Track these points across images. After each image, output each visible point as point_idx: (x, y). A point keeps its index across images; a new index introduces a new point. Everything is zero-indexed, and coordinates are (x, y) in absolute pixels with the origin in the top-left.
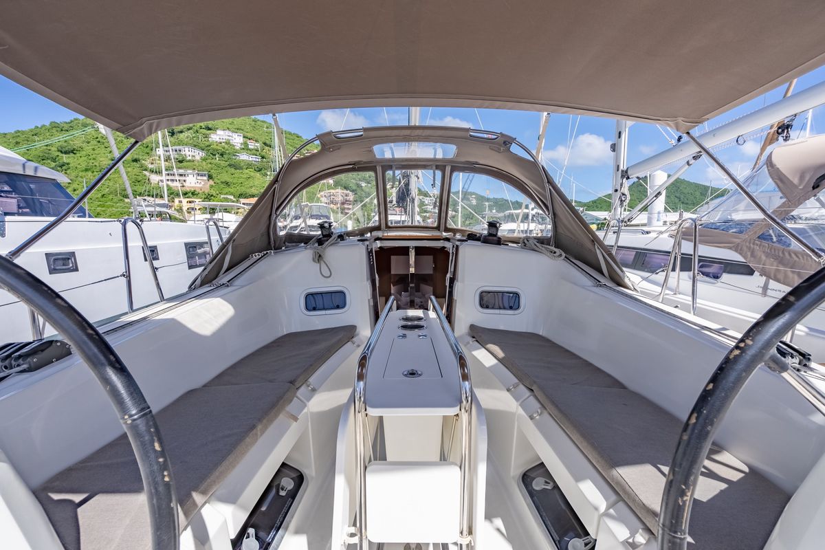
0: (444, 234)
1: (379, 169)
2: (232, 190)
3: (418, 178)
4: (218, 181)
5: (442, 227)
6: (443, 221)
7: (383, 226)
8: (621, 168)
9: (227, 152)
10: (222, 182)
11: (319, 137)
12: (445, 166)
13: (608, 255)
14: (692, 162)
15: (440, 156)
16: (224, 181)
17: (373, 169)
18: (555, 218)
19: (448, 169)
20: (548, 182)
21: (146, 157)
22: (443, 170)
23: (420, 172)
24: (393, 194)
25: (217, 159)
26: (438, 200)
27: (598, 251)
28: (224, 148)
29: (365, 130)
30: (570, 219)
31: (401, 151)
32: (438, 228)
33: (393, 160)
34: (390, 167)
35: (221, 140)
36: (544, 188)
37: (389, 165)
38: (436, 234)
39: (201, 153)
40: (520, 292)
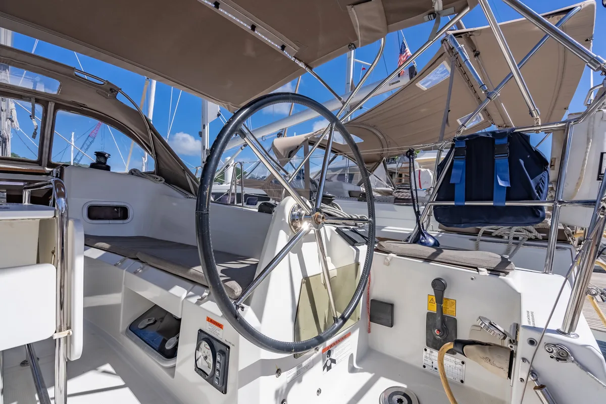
0: (47, 169)
5: (45, 161)
6: (45, 155)
8: (206, 148)
12: (47, 102)
13: (194, 179)
14: (244, 147)
15: (41, 88)
18: (157, 156)
19: (51, 106)
20: (150, 129)
22: (45, 105)
27: (187, 177)
30: (168, 156)
32: (39, 163)
36: (147, 134)
40: (128, 206)
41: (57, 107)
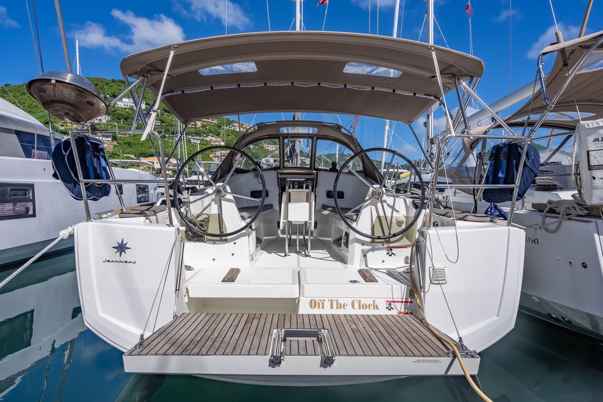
0: (314, 171)
1: (281, 138)
2: (133, 150)
3: (300, 143)
4: (122, 142)
5: (313, 167)
6: (313, 164)
7: (282, 167)
8: (430, 137)
9: (131, 116)
10: (125, 143)
11: (257, 124)
12: (313, 137)
13: (380, 174)
15: (311, 132)
16: (126, 141)
17: (278, 138)
19: (315, 138)
20: (358, 145)
21: (57, 120)
22: (312, 139)
23: (301, 140)
24: (287, 150)
25: (122, 122)
26: (310, 153)
27: (376, 173)
28: (128, 113)
29: (277, 122)
31: (292, 130)
32: (310, 168)
33: (288, 134)
34: (287, 137)
35: (126, 107)
37: (286, 136)
38: (309, 171)
39: (107, 117)
40: (344, 191)
41: (317, 138)
